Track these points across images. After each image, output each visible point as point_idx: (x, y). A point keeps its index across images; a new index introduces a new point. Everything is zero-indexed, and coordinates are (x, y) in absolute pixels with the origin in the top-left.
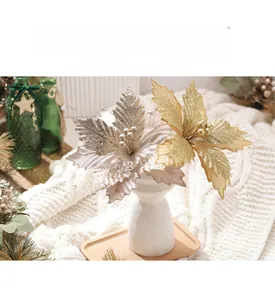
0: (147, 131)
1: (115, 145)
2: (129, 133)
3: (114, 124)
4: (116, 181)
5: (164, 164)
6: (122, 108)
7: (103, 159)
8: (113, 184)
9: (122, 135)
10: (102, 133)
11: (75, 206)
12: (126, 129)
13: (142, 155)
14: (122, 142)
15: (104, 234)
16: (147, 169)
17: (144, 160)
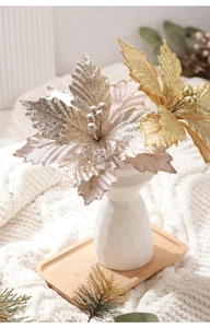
0: (114, 108)
1: (78, 130)
2: (99, 112)
3: (72, 102)
4: (91, 175)
5: (154, 145)
6: (80, 80)
7: (65, 149)
8: (87, 179)
9: (89, 115)
10: (60, 116)
11: (12, 219)
12: (93, 107)
13: (118, 138)
14: (90, 124)
15: (60, 249)
16: (131, 155)
17: (123, 144)
